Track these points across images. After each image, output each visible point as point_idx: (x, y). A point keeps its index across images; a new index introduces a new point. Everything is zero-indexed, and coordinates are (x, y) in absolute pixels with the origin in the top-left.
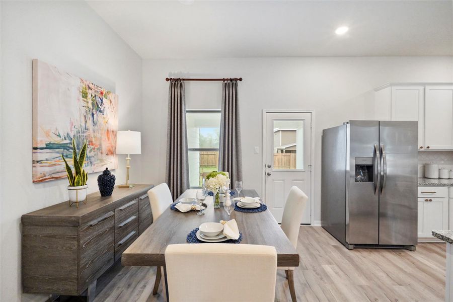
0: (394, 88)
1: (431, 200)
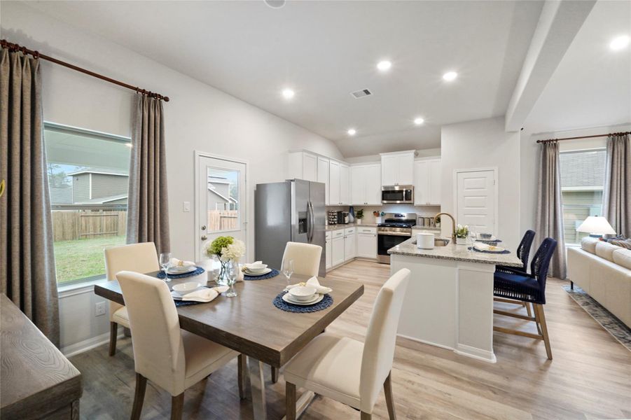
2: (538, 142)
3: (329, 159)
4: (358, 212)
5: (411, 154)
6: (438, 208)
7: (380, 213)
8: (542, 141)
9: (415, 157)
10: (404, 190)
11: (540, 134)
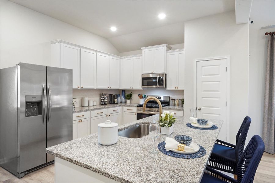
0: (62, 44)
1: (81, 121)
2: (266, 34)
3: (96, 51)
4: (128, 95)
5: (163, 47)
6: (181, 92)
7: (143, 96)
8: (270, 33)
9: (167, 50)
10: (158, 77)
11: (269, 27)
